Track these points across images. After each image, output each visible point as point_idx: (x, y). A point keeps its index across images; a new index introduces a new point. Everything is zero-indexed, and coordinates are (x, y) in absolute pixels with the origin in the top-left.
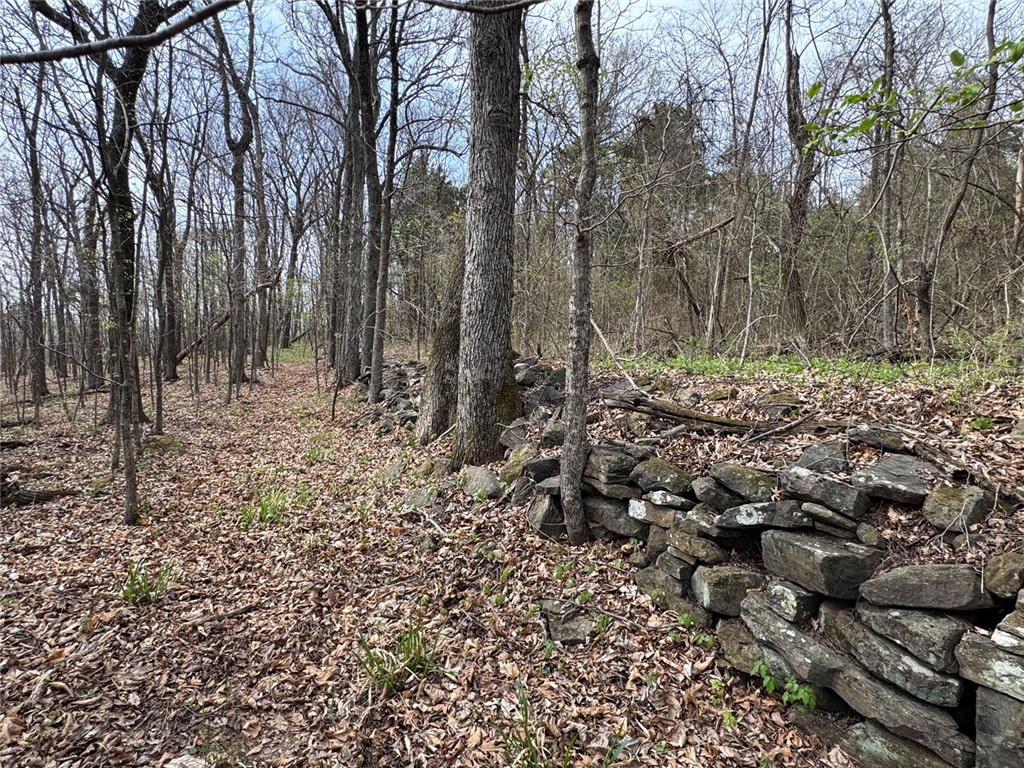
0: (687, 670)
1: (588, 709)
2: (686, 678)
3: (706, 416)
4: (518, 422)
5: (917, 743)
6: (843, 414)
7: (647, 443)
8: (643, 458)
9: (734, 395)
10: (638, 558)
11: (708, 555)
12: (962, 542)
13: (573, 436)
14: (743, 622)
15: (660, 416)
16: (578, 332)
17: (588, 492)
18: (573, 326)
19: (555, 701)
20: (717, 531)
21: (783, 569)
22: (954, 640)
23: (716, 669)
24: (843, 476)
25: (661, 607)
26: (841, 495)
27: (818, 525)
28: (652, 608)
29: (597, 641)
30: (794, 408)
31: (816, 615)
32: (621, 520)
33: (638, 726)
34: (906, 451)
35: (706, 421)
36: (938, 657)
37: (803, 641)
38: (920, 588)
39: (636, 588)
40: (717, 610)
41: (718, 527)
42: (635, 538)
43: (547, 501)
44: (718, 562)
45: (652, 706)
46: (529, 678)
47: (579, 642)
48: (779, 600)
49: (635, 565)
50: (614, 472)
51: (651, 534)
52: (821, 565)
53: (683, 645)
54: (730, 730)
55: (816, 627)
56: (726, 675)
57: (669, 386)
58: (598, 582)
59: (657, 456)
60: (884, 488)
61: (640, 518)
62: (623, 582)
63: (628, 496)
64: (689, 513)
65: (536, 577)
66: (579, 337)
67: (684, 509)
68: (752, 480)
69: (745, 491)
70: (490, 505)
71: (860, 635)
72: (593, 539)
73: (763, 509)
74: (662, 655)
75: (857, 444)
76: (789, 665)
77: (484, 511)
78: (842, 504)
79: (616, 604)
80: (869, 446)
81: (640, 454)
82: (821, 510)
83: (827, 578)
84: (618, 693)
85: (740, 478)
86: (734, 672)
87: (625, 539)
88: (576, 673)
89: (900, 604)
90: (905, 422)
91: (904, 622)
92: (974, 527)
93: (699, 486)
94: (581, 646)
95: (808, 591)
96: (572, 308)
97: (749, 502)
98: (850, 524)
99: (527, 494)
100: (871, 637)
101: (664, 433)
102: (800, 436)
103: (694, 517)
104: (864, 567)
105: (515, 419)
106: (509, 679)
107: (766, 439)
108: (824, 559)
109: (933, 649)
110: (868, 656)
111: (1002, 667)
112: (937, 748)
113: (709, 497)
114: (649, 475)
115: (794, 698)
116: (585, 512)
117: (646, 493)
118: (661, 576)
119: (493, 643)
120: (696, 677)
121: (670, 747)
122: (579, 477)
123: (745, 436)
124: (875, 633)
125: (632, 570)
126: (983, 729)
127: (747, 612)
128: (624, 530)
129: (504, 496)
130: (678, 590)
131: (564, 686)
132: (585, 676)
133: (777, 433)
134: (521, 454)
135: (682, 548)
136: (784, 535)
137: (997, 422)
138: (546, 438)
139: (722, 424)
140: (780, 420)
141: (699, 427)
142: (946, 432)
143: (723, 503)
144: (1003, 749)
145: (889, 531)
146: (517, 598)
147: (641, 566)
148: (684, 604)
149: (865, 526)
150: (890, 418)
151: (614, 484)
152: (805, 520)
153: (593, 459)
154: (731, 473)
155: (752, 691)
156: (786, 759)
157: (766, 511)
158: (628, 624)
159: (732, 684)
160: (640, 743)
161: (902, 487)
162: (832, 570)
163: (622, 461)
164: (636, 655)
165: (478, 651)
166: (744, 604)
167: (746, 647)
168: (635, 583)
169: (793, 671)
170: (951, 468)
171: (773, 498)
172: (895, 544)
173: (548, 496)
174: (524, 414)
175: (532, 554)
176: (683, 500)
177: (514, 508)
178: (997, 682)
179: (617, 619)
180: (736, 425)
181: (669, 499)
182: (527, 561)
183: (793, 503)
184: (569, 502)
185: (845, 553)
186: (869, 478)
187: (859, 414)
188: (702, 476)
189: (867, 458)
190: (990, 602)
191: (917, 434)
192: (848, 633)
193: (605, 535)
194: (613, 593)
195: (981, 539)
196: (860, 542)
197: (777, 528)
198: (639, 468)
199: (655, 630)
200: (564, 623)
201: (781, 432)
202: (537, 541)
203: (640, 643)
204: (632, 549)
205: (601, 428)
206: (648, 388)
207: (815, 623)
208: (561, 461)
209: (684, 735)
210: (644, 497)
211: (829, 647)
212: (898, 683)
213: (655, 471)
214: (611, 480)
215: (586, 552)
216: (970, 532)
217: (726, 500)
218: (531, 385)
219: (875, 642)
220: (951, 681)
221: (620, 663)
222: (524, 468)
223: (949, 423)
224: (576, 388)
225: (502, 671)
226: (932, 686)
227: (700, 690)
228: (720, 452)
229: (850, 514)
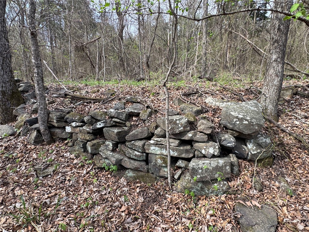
0: (85, 172)
1: (51, 194)
2: (84, 174)
3: (89, 98)
4: (22, 106)
5: (139, 170)
6: (126, 94)
7: (70, 108)
8: (68, 113)
9: (98, 91)
10: (70, 144)
11: (90, 138)
12: (146, 122)
13: (41, 108)
14: (100, 154)
15: (74, 99)
16: (37, 70)
17: (50, 127)
18: (35, 68)
19: (39, 196)
20: (92, 131)
21: (109, 137)
22: (144, 145)
23: (93, 169)
24: (123, 110)
25: (77, 157)
26: (122, 115)
27: (117, 124)
28: (74, 158)
29: (55, 172)
30: (114, 94)
31: (117, 147)
32: (64, 134)
33: (69, 193)
34: (138, 102)
35: (89, 99)
36: (141, 150)
37: (114, 154)
38: (137, 135)
39: (69, 153)
40: (93, 153)
41: (92, 130)
42: (69, 138)
43: (35, 132)
44: (93, 140)
45: (74, 185)
46: (28, 193)
47: (49, 175)
48: (108, 146)
49: (69, 146)
50: (59, 118)
51: (73, 136)
52: (116, 134)
53: (84, 165)
54: (96, 183)
55: (117, 150)
56: (96, 170)
57: (79, 89)
58: (56, 154)
59: (73, 111)
60: (132, 112)
61: (69, 132)
62: (65, 153)
63: (65, 126)
64: (83, 127)
65: (32, 159)
66: (38, 72)
67: (82, 126)
68: (100, 115)
69: (99, 118)
70: (11, 138)
71: (126, 149)
72: (55, 142)
73: (104, 122)
74: (77, 170)
75: (128, 102)
76: (111, 162)
77: (8, 141)
78: (122, 118)
79: (62, 160)
80: (130, 102)
81: (67, 112)
82: (117, 120)
83: (118, 137)
84: (63, 186)
85: (97, 115)
86: (98, 168)
87: (66, 139)
88: (47, 185)
89: (134, 139)
90: (139, 95)
91: (135, 143)
92: (149, 118)
93: (86, 119)
94: (50, 176)
95: (115, 142)
96: (33, 61)
97: (100, 121)
98: (124, 122)
99: (27, 132)
100: (128, 149)
101: (76, 104)
102: (115, 101)
103: (85, 128)
104: (127, 133)
105: (20, 105)
106: (20, 196)
107: (106, 103)
108: (117, 132)
109: (140, 148)
110: (128, 154)
111: (152, 148)
112: (142, 170)
113: (89, 121)
114: (70, 118)
115: (112, 169)
116: (51, 133)
117: (70, 123)
118: (77, 148)
119: (13, 186)
120: (87, 173)
121: (79, 194)
122: (46, 122)
123: (100, 103)
124: (129, 148)
125: (68, 148)
126: (150, 163)
127: (101, 151)
128: (65, 136)
129: (17, 134)
130: (82, 150)
131: (43, 190)
132: (51, 185)
133: (109, 101)
134: (23, 118)
135: (82, 138)
136: (108, 128)
137: (157, 94)
138: (33, 111)
139: (94, 100)
140: (110, 97)
141: (87, 101)
142: (147, 97)
143: (93, 122)
144: (153, 165)
145: (133, 123)
146: (24, 168)
147: (71, 146)
148: (84, 154)
149: (128, 122)
150: (136, 95)
151: (59, 122)
152: (114, 123)
153: (50, 115)
154: (95, 114)
155: (103, 172)
156: (110, 185)
157: (104, 123)
158: (66, 164)
159: (98, 172)
160: (69, 197)
161: (136, 111)
162: (119, 135)
163: (61, 114)
164: (69, 173)
165: (5, 191)
166: (100, 149)
167: (101, 161)
168: (69, 152)
169: (112, 163)
170: (146, 105)
171: (106, 119)
172: (134, 125)
173: (36, 130)
174: (25, 103)
175: (30, 152)
176: (82, 124)
177: (22, 137)
178: (152, 151)
179: (63, 164)
180: (98, 100)
181: (77, 124)
182: (28, 155)
183: (110, 119)
184: (43, 131)
185: (123, 130)
186: (128, 110)
187: (129, 94)
188: (87, 115)
189: (130, 105)
190: (151, 134)
191: (141, 98)
192: (124, 150)
193: (59, 140)
194: (61, 157)
195: (150, 121)
196: (126, 127)
197: (107, 127)
198: (67, 116)
199: (76, 164)
200: (43, 171)
201: (110, 101)
202: (33, 147)
203: (70, 169)
204: (68, 142)
205: (56, 105)
206: (72, 90)
207: (117, 149)
208: (38, 118)
209: (83, 190)
210: (69, 125)
211: (120, 154)
212: (134, 158)
213: (72, 116)
214: (58, 121)
215: (52, 146)
216: (148, 120)
217: (94, 122)
218: (27, 92)
219: (129, 150)
220: (144, 154)
221: (63, 177)
222: (25, 122)
223: (148, 95)
224: (40, 91)
225: (16, 194)
226: (140, 156)
227: (88, 176)
228: (93, 108)
229: (124, 120)
